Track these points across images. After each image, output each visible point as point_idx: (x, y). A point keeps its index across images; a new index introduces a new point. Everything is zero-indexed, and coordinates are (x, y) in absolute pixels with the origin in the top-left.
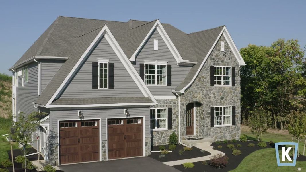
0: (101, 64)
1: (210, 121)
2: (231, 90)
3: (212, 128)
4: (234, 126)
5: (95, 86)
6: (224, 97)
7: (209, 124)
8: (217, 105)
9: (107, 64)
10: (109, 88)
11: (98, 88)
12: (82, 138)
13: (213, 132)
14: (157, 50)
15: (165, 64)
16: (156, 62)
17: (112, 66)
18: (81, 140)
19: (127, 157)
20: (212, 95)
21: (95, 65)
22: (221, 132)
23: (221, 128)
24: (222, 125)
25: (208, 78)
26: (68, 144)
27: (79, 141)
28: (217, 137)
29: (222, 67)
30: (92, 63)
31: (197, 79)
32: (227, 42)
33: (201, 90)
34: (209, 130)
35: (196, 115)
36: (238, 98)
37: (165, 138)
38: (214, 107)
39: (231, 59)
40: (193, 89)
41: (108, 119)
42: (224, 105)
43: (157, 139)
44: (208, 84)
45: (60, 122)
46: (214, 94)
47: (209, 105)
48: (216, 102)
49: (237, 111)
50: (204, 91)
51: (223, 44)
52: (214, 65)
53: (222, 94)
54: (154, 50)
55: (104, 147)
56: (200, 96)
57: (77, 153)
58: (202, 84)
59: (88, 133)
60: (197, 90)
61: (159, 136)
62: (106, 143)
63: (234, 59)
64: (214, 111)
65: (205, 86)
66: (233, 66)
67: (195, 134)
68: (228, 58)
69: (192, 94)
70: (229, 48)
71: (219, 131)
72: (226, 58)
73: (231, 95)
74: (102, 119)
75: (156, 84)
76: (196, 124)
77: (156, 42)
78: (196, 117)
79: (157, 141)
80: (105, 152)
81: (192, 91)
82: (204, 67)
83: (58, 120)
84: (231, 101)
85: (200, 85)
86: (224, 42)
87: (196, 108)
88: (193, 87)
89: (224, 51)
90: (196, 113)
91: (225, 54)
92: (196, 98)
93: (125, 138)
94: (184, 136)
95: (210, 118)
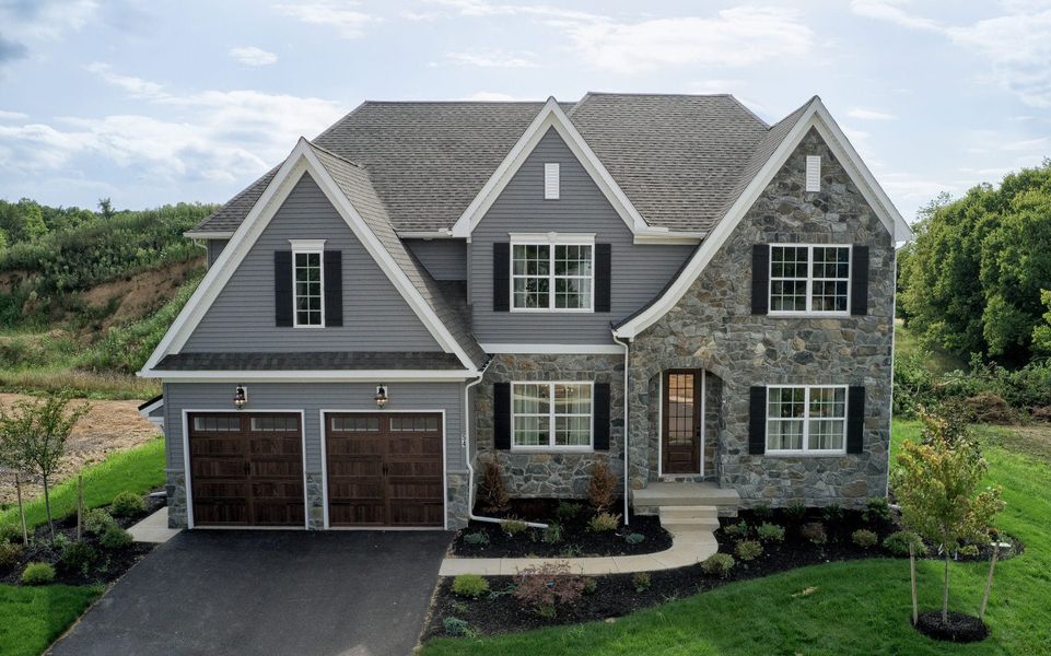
0: (301, 258)
1: (747, 434)
2: (849, 330)
3: (757, 460)
4: (856, 459)
5: (283, 319)
6: (814, 354)
7: (743, 446)
8: (780, 383)
9: (318, 255)
10: (327, 325)
11: (292, 325)
12: (255, 460)
13: (760, 474)
14: (557, 197)
16: (553, 235)
17: (334, 259)
18: (253, 466)
19: (392, 525)
20: (761, 348)
21: (282, 259)
22: (793, 476)
23: (793, 459)
24: (806, 451)
25: (745, 289)
26: (217, 474)
27: (247, 469)
28: (779, 489)
29: (810, 247)
30: (273, 253)
31: (696, 292)
32: (832, 156)
33: (713, 328)
34: (742, 465)
35: (706, 410)
36: (880, 358)
37: (585, 476)
38: (769, 386)
39: (853, 217)
40: (676, 325)
41: (325, 413)
42: (814, 383)
43: (555, 477)
44: (742, 309)
45: (189, 414)
46: (766, 342)
47: (746, 378)
48: (777, 369)
49: (871, 407)
50: (725, 331)
51: (814, 164)
52: (772, 241)
53: (802, 345)
54: (546, 197)
55: (314, 491)
56: (706, 349)
57: (244, 500)
58: (715, 309)
59: (272, 449)
60: (693, 327)
61: (563, 469)
62: (320, 481)
63: (864, 219)
64: (768, 402)
65: (731, 314)
66: (858, 242)
67: (702, 474)
68: (836, 216)
69: (671, 339)
70: (844, 178)
71: (786, 471)
72: (828, 214)
73: (848, 346)
74: (309, 412)
75: (552, 308)
76: (706, 441)
77: (552, 172)
78: (706, 415)
79: (555, 483)
80: (317, 505)
81: (672, 333)
82: (728, 250)
83: (184, 412)
84: (843, 370)
85: (707, 312)
86: (819, 157)
87: (707, 386)
88: (677, 318)
89: (818, 190)
90: (706, 404)
91: (823, 202)
92: (690, 353)
93: (385, 470)
94: (639, 478)
95: (747, 424)
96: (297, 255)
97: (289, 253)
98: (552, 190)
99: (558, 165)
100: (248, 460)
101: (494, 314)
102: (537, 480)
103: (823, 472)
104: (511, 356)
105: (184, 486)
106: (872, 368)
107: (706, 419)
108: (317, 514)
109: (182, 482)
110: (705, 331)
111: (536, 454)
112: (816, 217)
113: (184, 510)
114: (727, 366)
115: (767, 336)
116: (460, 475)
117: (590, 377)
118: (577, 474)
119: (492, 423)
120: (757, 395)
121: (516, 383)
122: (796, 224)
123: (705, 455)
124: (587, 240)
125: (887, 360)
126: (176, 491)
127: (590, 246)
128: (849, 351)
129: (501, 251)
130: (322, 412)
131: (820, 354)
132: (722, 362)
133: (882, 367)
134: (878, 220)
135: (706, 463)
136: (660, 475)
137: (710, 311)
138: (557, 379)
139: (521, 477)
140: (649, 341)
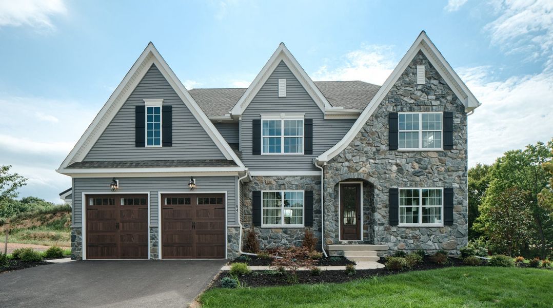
0: (150, 109)
1: (388, 215)
2: (443, 158)
3: (394, 229)
4: (449, 229)
5: (140, 143)
6: (424, 171)
7: (386, 221)
8: (405, 187)
9: (159, 108)
10: (163, 146)
11: (144, 146)
12: (122, 222)
13: (396, 236)
14: (285, 96)
15: (301, 118)
16: (283, 115)
17: (167, 110)
18: (121, 224)
19: (197, 258)
20: (394, 168)
21: (140, 110)
22: (414, 238)
24: (421, 224)
25: (385, 136)
26: (101, 229)
27: (118, 226)
28: (407, 245)
29: (420, 114)
30: (135, 107)
31: (359, 139)
32: (431, 66)
33: (368, 158)
34: (386, 232)
35: (364, 205)
36: (461, 173)
37: (300, 240)
38: (399, 189)
39: (443, 97)
40: (349, 156)
41: (162, 194)
42: (424, 187)
43: (284, 241)
44: (384, 147)
45: (87, 195)
46: (397, 165)
47: (387, 185)
48: (404, 179)
49: (456, 200)
50: (374, 159)
51: (421, 70)
52: (400, 111)
53: (417, 166)
54: (280, 96)
55: (154, 238)
56: (365, 170)
57: (115, 244)
58: (370, 147)
59: (132, 215)
60: (358, 157)
61: (288, 237)
62: (157, 232)
63: (449, 98)
64: (399, 197)
65: (378, 151)
66: (446, 110)
67: (362, 239)
68: (434, 97)
69: (347, 164)
70: (438, 77)
71: (411, 235)
72: (429, 96)
73: (443, 166)
74: (152, 193)
75: (283, 153)
76: (364, 222)
77: (282, 84)
78: (364, 208)
79: (284, 244)
80: (155, 245)
81: (347, 160)
82: (375, 116)
83: (83, 194)
84: (440, 180)
85: (365, 149)
86: (424, 66)
87: (364, 192)
88: (349, 153)
89: (424, 83)
90: (364, 202)
91: (426, 90)
92: (357, 171)
93: (194, 227)
94: (330, 238)
95: (388, 209)
96: (148, 108)
97: (144, 107)
98: (282, 93)
99: (285, 79)
100: (118, 221)
101: (252, 156)
102: (275, 243)
103: (431, 235)
104: (261, 177)
105: (81, 235)
106: (457, 178)
107: (364, 210)
108: (155, 251)
109: (80, 233)
110: (364, 159)
111: (275, 228)
112: (424, 98)
113: (81, 249)
114: (376, 178)
115: (398, 161)
116: (234, 227)
117: (302, 188)
118: (296, 239)
119: (251, 212)
120: (393, 193)
121: (264, 191)
122: (412, 101)
123: (364, 229)
124: (301, 117)
125: (464, 173)
126: (77, 238)
127: (302, 121)
128: (443, 169)
129: (256, 124)
130: (160, 193)
131: (427, 171)
132: (374, 176)
133: (462, 178)
134: (457, 98)
135: (364, 234)
136: (340, 240)
137: (367, 148)
138: (285, 189)
139: (266, 241)
140: (334, 165)
